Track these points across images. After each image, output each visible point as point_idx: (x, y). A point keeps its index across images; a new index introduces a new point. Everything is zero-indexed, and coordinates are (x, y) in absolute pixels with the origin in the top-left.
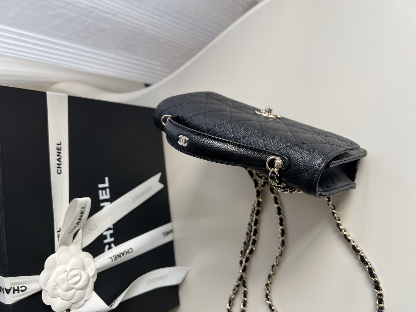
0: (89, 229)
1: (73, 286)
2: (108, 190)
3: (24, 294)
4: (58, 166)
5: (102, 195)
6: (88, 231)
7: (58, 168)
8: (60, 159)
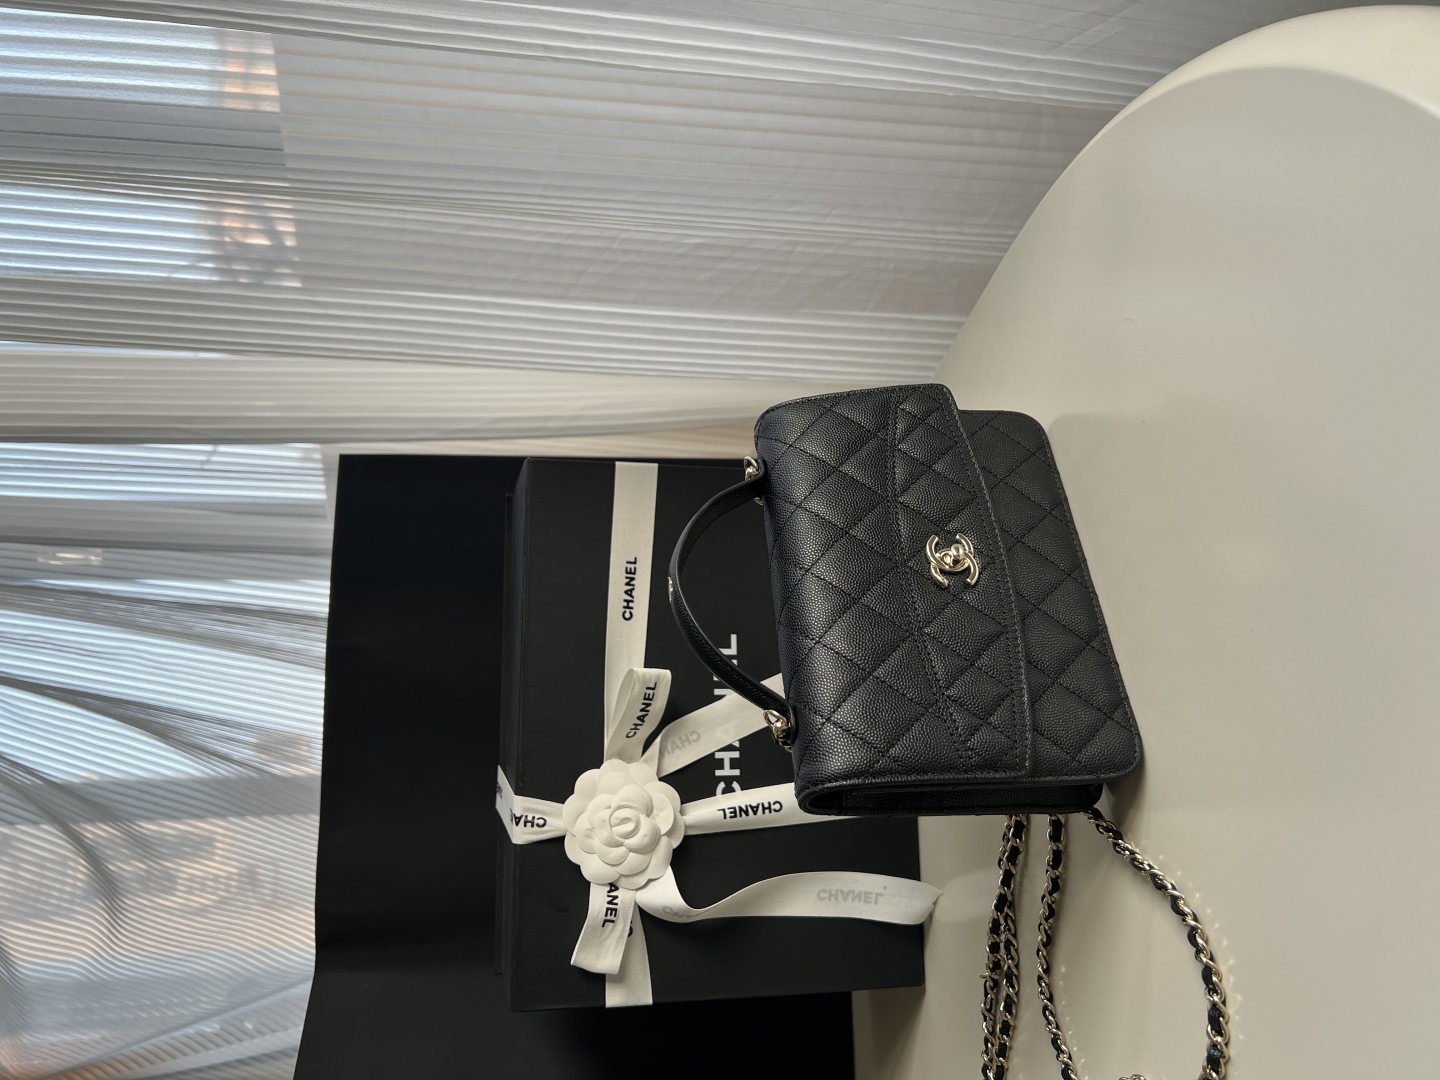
0: (680, 738)
1: (622, 840)
3: (541, 833)
4: (625, 604)
6: (679, 743)
7: (624, 607)
8: (631, 590)
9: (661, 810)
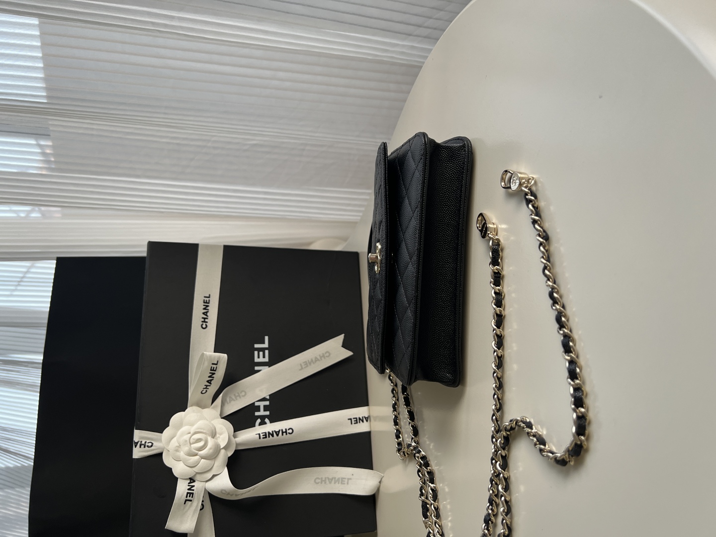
0: (235, 395)
1: (197, 452)
2: (267, 352)
3: (149, 451)
4: (203, 320)
5: (259, 357)
6: (233, 397)
7: (202, 322)
8: (207, 312)
9: (221, 434)
